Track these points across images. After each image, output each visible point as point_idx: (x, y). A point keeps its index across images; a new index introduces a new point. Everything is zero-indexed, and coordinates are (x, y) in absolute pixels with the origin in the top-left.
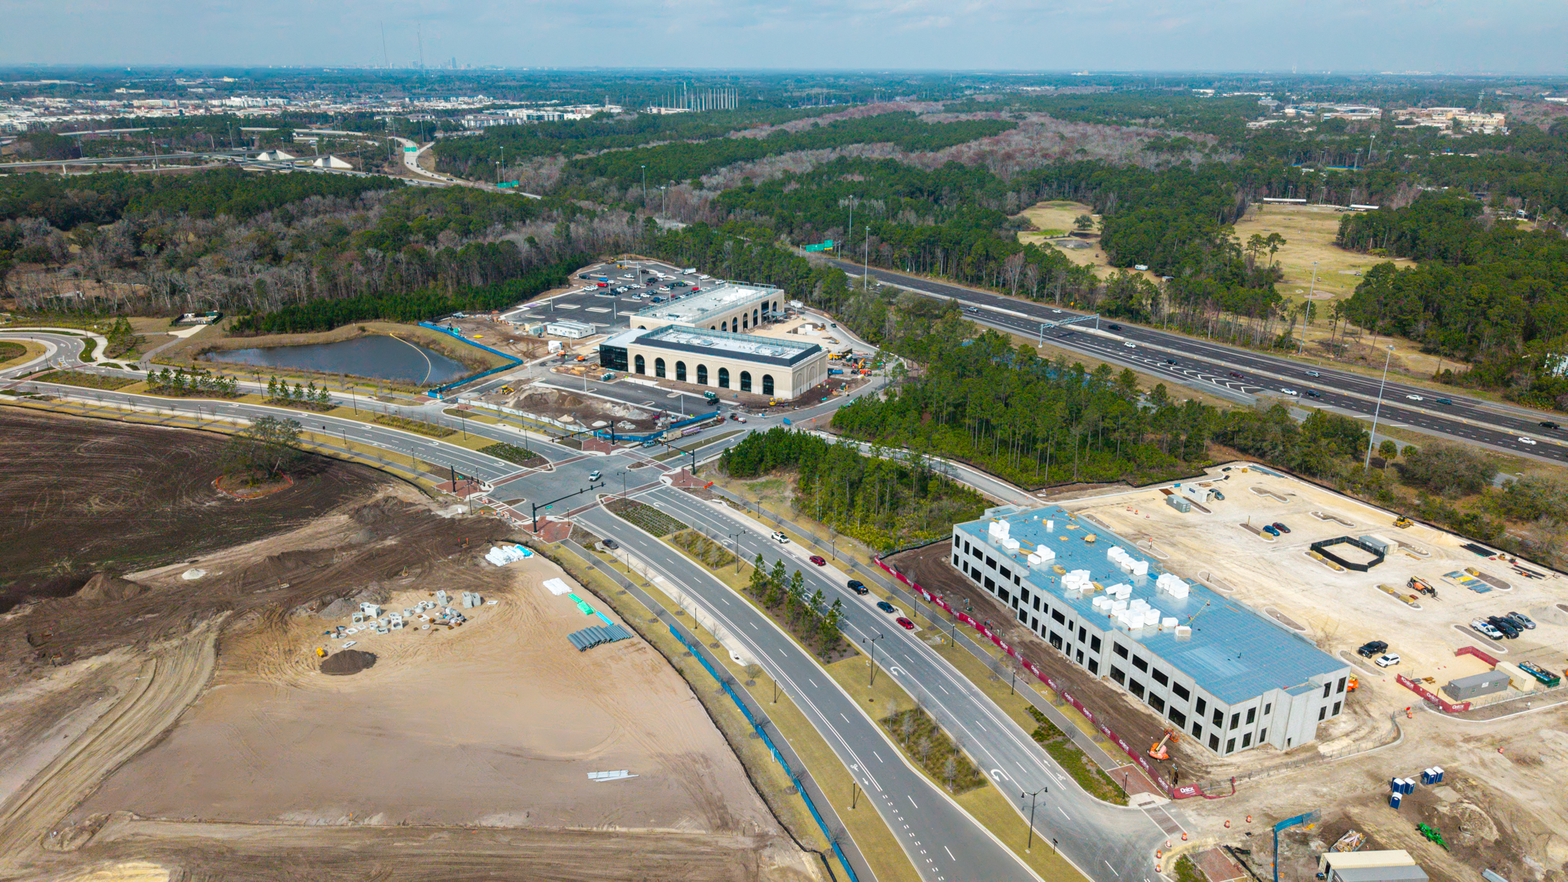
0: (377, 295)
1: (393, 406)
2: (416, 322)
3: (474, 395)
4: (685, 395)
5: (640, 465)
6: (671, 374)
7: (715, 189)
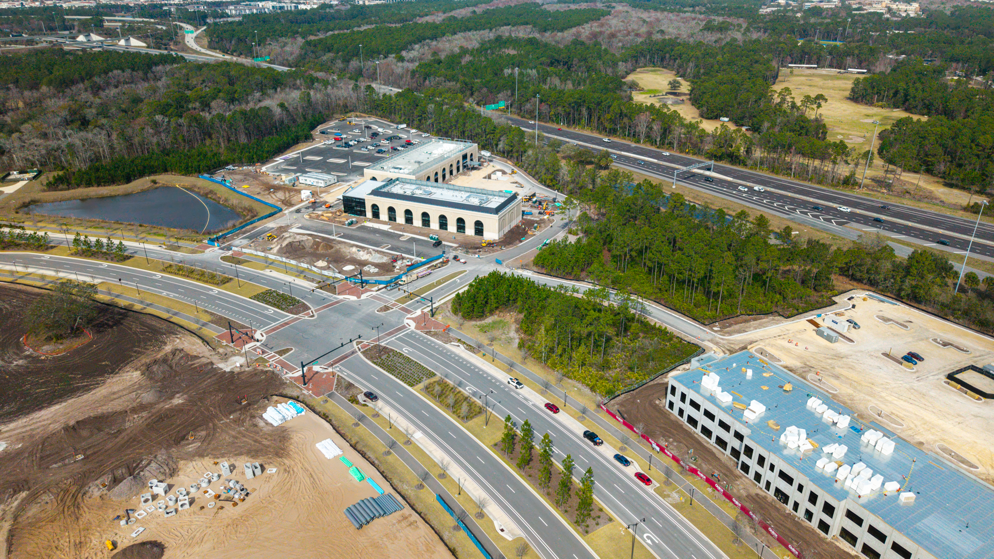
0: (166, 152)
1: (179, 255)
2: (196, 174)
3: (245, 242)
4: (414, 238)
5: (386, 308)
6: (401, 219)
7: (412, 61)
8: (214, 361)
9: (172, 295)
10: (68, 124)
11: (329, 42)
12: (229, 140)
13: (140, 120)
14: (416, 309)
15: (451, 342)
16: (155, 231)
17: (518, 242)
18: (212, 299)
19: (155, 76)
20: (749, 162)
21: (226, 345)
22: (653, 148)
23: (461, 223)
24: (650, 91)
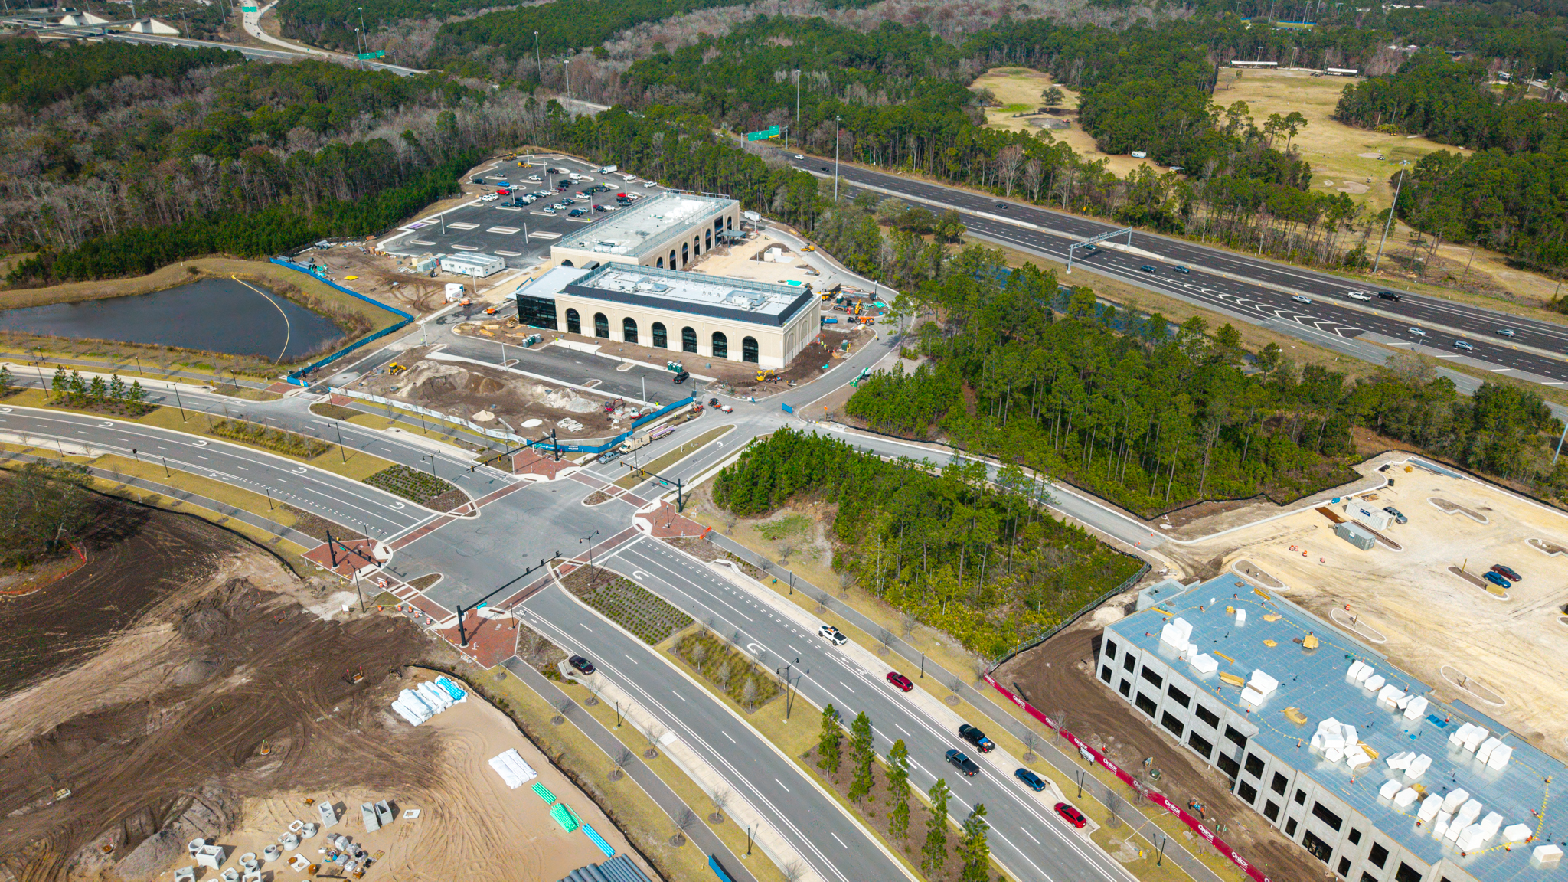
0: (212, 218)
1: (238, 403)
2: (265, 257)
3: (352, 377)
4: (641, 367)
5: (600, 497)
6: (617, 334)
7: (621, 57)
8: (304, 602)
9: (227, 477)
10: (44, 171)
11: (483, 26)
12: (320, 197)
13: (168, 163)
14: (651, 497)
15: (716, 558)
16: (195, 358)
17: (817, 372)
18: (297, 484)
19: (193, 85)
20: (1189, 229)
21: (324, 571)
22: (1027, 205)
23: (719, 341)
24: (1012, 107)
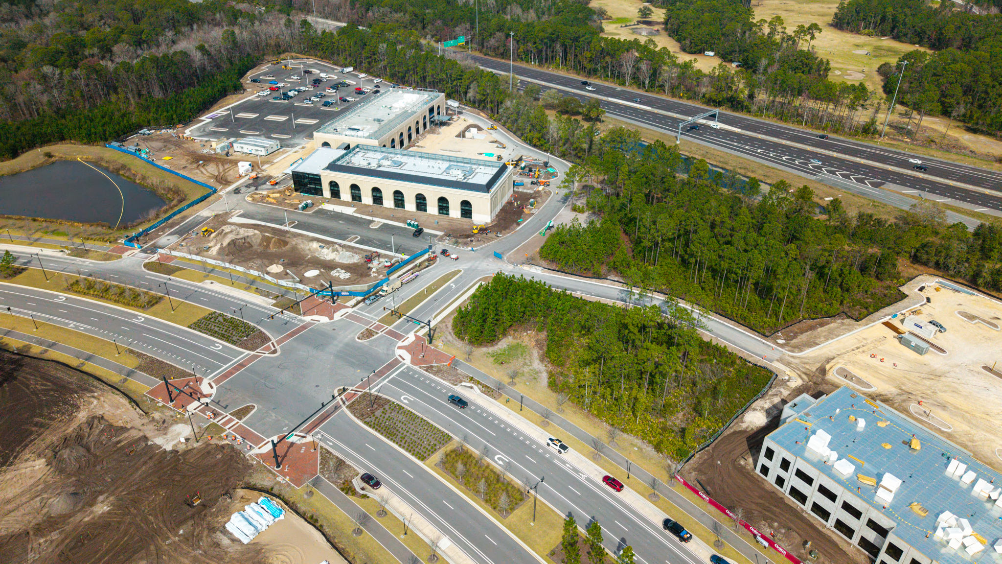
0: (60, 113)
1: (87, 263)
2: (102, 143)
3: (174, 239)
4: (388, 225)
5: (369, 334)
6: (367, 199)
8: (149, 434)
9: (82, 327)
12: (140, 95)
13: (24, 73)
14: (407, 332)
15: (461, 382)
16: (53, 227)
17: (514, 225)
18: (137, 331)
20: (754, 108)
21: (164, 406)
22: (642, 92)
23: (443, 204)
24: (619, 20)
